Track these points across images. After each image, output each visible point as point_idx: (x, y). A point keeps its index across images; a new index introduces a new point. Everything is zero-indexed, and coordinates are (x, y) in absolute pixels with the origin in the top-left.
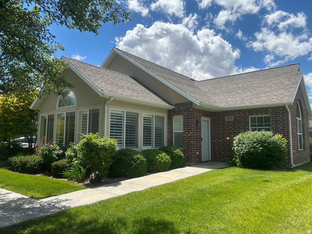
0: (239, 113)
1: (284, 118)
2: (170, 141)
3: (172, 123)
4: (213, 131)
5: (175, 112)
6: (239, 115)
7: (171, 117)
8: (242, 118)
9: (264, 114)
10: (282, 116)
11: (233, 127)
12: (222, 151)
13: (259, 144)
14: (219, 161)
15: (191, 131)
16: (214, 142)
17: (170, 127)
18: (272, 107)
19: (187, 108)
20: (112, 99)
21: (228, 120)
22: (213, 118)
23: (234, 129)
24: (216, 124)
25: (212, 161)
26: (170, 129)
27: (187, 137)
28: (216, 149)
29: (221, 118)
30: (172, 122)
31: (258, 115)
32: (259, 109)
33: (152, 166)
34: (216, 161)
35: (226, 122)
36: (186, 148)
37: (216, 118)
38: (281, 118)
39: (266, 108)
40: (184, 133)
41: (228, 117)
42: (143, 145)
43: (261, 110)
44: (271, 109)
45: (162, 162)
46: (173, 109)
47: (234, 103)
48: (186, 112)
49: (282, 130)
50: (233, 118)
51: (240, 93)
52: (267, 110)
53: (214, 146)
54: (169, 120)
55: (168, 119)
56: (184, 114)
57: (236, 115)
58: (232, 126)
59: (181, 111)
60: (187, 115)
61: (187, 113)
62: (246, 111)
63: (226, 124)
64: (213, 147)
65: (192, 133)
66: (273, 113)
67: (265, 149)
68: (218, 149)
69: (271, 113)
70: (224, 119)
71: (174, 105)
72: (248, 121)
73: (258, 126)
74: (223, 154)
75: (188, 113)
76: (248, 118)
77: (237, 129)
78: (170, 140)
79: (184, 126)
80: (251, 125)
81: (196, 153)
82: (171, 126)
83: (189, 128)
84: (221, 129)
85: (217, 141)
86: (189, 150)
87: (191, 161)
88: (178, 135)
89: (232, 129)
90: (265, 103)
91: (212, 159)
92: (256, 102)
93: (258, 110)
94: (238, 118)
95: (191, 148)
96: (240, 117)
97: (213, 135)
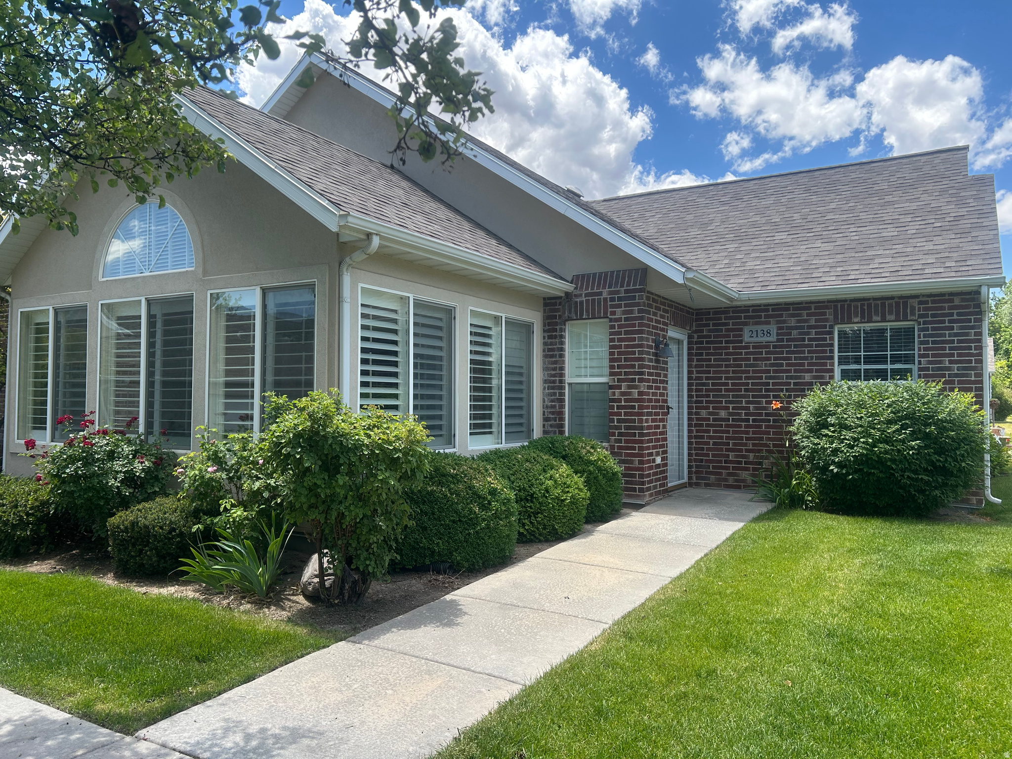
0: (799, 315)
1: (967, 334)
2: (553, 417)
3: (562, 349)
4: (697, 378)
5: (576, 307)
6: (799, 321)
7: (556, 324)
8: (808, 333)
9: (893, 317)
10: (962, 328)
11: (772, 365)
12: (728, 450)
13: (905, 427)
14: (719, 486)
15: (641, 380)
16: (698, 419)
17: (555, 362)
18: (923, 296)
19: (626, 291)
20: (376, 241)
21: (755, 339)
22: (696, 332)
23: (775, 371)
24: (707, 354)
25: (690, 484)
26: (555, 369)
27: (626, 401)
28: (708, 443)
29: (727, 330)
30: (562, 343)
31: (870, 321)
32: (875, 299)
33: (530, 516)
34: (707, 485)
35: (748, 347)
36: (620, 441)
37: (710, 331)
38: (956, 335)
39: (901, 297)
40: (611, 387)
41: (754, 328)
42: (471, 434)
43: (883, 305)
44: (920, 303)
45: (563, 501)
46: (567, 294)
47: (776, 278)
48: (619, 306)
49: (957, 375)
50: (774, 331)
52: (905, 305)
53: (697, 431)
54: (550, 337)
55: (546, 335)
56: (613, 313)
57: (784, 322)
58: (769, 359)
59: (599, 303)
60: (626, 319)
61: (624, 313)
62: (827, 308)
63: (746, 353)
64: (696, 437)
65: (643, 387)
66: (926, 316)
67: (926, 447)
68: (714, 444)
69: (920, 316)
70: (741, 336)
71: (570, 279)
72: (832, 345)
73: (865, 363)
74: (731, 462)
75: (631, 312)
76: (831, 333)
77: (789, 371)
78: (553, 413)
79: (611, 360)
80: (840, 358)
81: (654, 461)
82: (558, 359)
83: (633, 366)
84: (728, 372)
85: (710, 414)
86: (634, 448)
87: (642, 490)
88: (582, 393)
89: (768, 371)
90: (900, 278)
91: (690, 478)
92: (863, 276)
93: (869, 306)
94: (794, 333)
95: (641, 442)
96: (802, 327)
97: (694, 393)
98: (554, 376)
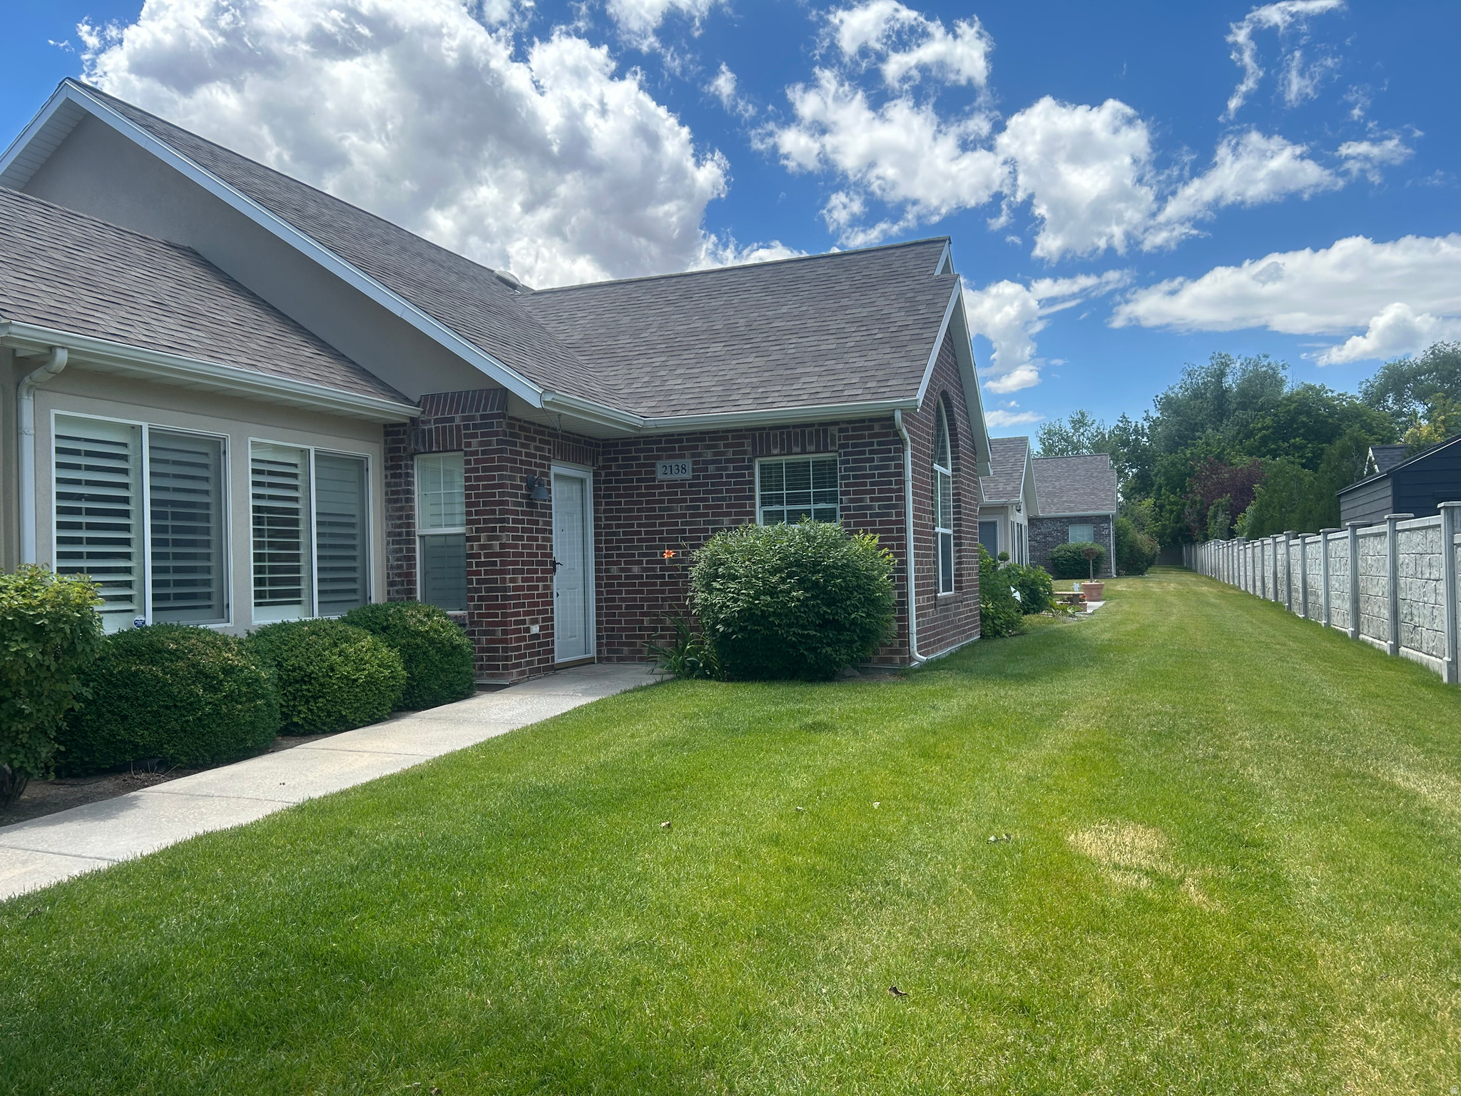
0: (716, 446)
1: (887, 467)
2: (400, 581)
3: (410, 492)
4: (607, 526)
5: (424, 437)
6: (715, 454)
7: (401, 458)
8: (726, 469)
9: (813, 448)
10: (882, 459)
11: (688, 508)
12: (643, 614)
13: (790, 576)
14: (633, 659)
15: (503, 529)
16: (608, 578)
17: (401, 509)
18: (843, 422)
19: (483, 417)
20: (62, 357)
21: (669, 477)
22: (604, 467)
23: (692, 516)
24: (618, 496)
25: (600, 660)
26: (400, 518)
27: (486, 556)
28: (619, 607)
29: (638, 466)
30: (411, 483)
31: (790, 453)
32: (795, 426)
33: (307, 702)
34: (620, 660)
35: (661, 487)
36: (479, 607)
37: (619, 467)
38: (877, 468)
39: (821, 424)
40: (468, 539)
41: (668, 462)
42: (257, 605)
43: (803, 433)
44: (841, 431)
45: (356, 680)
46: (412, 419)
47: (692, 401)
48: (475, 436)
49: (878, 515)
50: (689, 467)
51: (717, 358)
52: (825, 431)
53: (608, 593)
54: (393, 476)
55: (389, 473)
56: (469, 444)
57: (700, 455)
58: (684, 501)
59: (451, 431)
60: (484, 452)
61: (481, 444)
62: (744, 437)
63: (660, 494)
64: (606, 600)
65: (507, 538)
66: (846, 446)
67: (814, 597)
68: (627, 607)
69: (842, 446)
70: (653, 473)
71: (416, 400)
72: (752, 482)
73: (789, 503)
74: (646, 629)
75: (489, 443)
76: (751, 468)
77: (706, 515)
78: (399, 575)
79: (468, 505)
80: (763, 497)
81: (528, 630)
82: (404, 504)
83: (493, 512)
84: (639, 518)
85: (622, 570)
86: (496, 615)
87: (506, 667)
88: (439, 549)
89: (684, 516)
90: (816, 401)
91: (599, 652)
92: (780, 399)
93: (789, 434)
94: (711, 467)
95: (505, 606)
96: (719, 461)
97: (603, 545)
98: (400, 526)
